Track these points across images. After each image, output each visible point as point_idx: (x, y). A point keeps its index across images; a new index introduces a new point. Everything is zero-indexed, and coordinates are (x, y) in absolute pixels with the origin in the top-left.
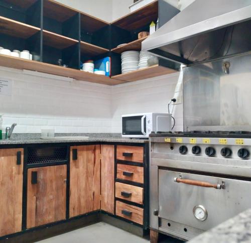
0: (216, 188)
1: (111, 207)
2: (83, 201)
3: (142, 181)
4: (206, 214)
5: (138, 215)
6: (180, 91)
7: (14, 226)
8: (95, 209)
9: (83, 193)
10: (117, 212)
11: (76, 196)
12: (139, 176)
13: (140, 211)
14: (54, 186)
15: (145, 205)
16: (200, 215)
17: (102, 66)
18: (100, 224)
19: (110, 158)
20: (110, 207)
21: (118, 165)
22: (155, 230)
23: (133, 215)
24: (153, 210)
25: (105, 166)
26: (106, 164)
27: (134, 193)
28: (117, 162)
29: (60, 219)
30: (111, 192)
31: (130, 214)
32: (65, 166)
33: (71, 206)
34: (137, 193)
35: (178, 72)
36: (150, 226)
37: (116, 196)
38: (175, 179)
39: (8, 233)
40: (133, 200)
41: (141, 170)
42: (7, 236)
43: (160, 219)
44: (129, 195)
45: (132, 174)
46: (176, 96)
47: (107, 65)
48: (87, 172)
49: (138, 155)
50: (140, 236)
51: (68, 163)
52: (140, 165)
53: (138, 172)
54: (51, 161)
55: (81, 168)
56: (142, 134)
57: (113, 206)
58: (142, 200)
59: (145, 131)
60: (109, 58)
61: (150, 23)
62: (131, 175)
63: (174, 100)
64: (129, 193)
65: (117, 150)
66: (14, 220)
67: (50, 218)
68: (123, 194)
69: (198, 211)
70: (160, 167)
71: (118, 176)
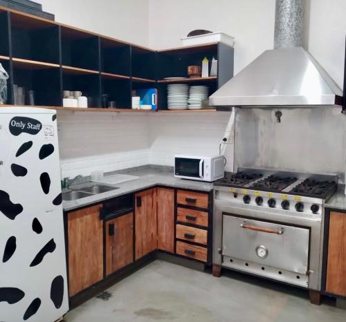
0: (278, 233)
1: (170, 247)
2: (144, 243)
3: (206, 225)
4: (267, 252)
5: (202, 254)
6: (231, 131)
7: (98, 276)
8: (153, 249)
9: (144, 237)
10: (177, 250)
11: (140, 239)
12: (203, 220)
13: (205, 251)
14: (124, 234)
15: (209, 245)
16: (262, 253)
17: (147, 96)
18: (157, 262)
19: (169, 201)
20: (168, 246)
21: (179, 209)
22: (217, 266)
23: (196, 253)
24: (216, 249)
25: (162, 208)
26: (165, 207)
27: (198, 235)
28: (177, 205)
29: (129, 263)
30: (171, 233)
31: (193, 253)
32: (132, 214)
33: (136, 250)
34: (201, 235)
35: (229, 112)
36: (213, 262)
37: (177, 237)
38: (242, 225)
39: (95, 282)
40: (196, 240)
41: (206, 215)
42: (94, 285)
43: (222, 257)
44: (193, 237)
45: (196, 218)
46: (227, 135)
47: (154, 97)
48: (147, 216)
49: (202, 201)
50: (201, 271)
51: (133, 211)
52: (205, 210)
53: (202, 216)
54: (121, 211)
55: (143, 213)
56: (199, 177)
57: (173, 245)
58: (206, 241)
59: (203, 175)
60: (156, 90)
61: (203, 59)
62: (194, 219)
63: (225, 140)
64: (193, 234)
65: (178, 195)
66: (98, 270)
67: (122, 264)
68: (186, 236)
69: (260, 251)
70: (224, 213)
71: (179, 219)
